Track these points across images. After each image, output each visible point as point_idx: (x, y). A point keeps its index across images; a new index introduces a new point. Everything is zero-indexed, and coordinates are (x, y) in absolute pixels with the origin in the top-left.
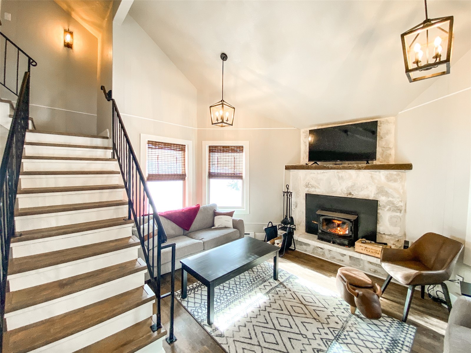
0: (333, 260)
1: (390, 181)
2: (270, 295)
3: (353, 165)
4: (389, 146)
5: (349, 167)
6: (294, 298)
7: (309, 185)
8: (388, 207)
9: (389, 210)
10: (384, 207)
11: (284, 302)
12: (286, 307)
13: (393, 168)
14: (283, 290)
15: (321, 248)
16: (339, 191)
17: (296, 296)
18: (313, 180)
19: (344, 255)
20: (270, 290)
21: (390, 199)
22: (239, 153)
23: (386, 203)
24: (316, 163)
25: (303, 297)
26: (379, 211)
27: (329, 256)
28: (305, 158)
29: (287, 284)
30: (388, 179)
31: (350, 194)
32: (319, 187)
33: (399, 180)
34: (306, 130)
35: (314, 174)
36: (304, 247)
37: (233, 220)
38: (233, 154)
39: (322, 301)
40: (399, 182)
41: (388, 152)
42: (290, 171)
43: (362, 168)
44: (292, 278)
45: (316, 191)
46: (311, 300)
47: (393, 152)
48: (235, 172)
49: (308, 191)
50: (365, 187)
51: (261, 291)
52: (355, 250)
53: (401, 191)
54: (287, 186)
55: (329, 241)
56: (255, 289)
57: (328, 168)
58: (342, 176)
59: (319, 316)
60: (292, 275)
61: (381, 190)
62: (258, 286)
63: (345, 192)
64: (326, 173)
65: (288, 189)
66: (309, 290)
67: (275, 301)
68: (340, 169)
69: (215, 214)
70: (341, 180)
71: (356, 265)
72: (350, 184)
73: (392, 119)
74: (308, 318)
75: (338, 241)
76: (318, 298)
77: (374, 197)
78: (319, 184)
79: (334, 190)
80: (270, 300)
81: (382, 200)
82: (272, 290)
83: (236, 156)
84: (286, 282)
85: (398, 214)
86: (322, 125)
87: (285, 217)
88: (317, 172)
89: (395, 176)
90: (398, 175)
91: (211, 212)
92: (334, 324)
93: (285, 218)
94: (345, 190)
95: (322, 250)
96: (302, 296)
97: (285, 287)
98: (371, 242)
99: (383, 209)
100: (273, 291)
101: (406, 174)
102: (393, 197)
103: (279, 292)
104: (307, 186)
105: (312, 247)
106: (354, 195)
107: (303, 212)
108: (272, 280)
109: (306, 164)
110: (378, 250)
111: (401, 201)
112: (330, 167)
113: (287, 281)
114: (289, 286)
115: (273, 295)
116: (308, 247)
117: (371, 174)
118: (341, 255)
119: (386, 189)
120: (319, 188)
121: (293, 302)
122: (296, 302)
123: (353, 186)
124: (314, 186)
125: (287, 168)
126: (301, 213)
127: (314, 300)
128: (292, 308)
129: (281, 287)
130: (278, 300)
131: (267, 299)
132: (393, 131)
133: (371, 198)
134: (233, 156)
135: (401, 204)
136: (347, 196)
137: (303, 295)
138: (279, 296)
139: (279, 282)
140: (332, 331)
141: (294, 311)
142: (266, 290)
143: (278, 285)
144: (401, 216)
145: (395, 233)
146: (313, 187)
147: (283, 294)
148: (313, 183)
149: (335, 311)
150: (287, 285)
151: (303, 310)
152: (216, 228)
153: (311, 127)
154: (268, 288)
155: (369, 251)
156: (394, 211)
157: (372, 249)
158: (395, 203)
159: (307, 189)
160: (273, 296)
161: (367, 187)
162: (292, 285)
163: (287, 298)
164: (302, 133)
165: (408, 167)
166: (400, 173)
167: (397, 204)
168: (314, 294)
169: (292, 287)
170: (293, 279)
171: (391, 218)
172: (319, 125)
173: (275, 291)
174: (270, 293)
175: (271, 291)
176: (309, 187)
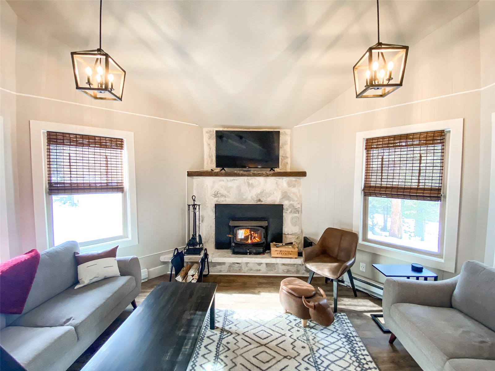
0: (250, 272)
1: (291, 186)
2: (222, 357)
3: (262, 172)
4: (287, 156)
5: (259, 174)
6: (248, 342)
7: (218, 194)
8: (290, 209)
9: (291, 212)
10: (287, 210)
11: (243, 356)
12: (250, 363)
13: (293, 175)
14: (230, 339)
15: (237, 263)
16: (249, 198)
17: (249, 337)
18: (222, 188)
19: (260, 264)
20: (216, 349)
21: (292, 202)
22: (115, 150)
23: (289, 206)
24: (223, 169)
25: (256, 335)
26: (284, 214)
27: (247, 269)
28: (209, 163)
29: (229, 326)
30: (289, 185)
31: (260, 200)
32: (229, 195)
33: (296, 185)
34: (209, 129)
35: (223, 181)
36: (219, 267)
37: (119, 262)
38: (103, 151)
39: (274, 328)
40: (297, 187)
41: (286, 161)
42: (193, 178)
43: (270, 174)
44: (229, 315)
45: (226, 201)
46: (266, 335)
47: (289, 161)
48: (109, 181)
49: (217, 201)
50: (272, 193)
51: (206, 358)
52: (272, 256)
53: (298, 195)
54: (194, 197)
55: (246, 253)
56: (197, 361)
57: (238, 175)
58: (252, 184)
59: (285, 350)
60: (227, 311)
61: (285, 196)
62: (198, 354)
63: (255, 199)
64: (236, 180)
65: (194, 200)
66: (255, 322)
67: (233, 362)
68: (250, 176)
69: (78, 260)
70: (251, 187)
71: (272, 270)
72: (259, 191)
73: (288, 131)
74: (279, 361)
75: (254, 251)
76: (269, 327)
77: (280, 202)
78: (229, 192)
79: (244, 197)
80: (227, 365)
81: (286, 203)
82: (219, 348)
83: (109, 154)
84: (226, 325)
85: (297, 215)
86: (228, 127)
87: (191, 236)
88: (227, 179)
89: (294, 182)
90: (296, 181)
91: (69, 259)
92: (303, 350)
93: (192, 238)
94: (255, 197)
95: (239, 265)
96: (254, 334)
97: (230, 334)
98: (283, 245)
99: (286, 212)
100: (221, 348)
101: (301, 180)
102: (293, 201)
103: (229, 346)
104: (215, 195)
105: (227, 265)
106: (263, 201)
107: (211, 227)
108: (209, 332)
109: (212, 170)
110: (290, 250)
111: (299, 203)
112: (240, 174)
113: (227, 323)
114: (234, 329)
115: (225, 354)
116: (223, 266)
117: (276, 180)
118: (258, 265)
119: (288, 194)
120: (229, 197)
121: (252, 349)
122: (254, 348)
123: (262, 193)
124: (224, 194)
125: (190, 174)
126: (209, 228)
127: (268, 333)
128: (258, 359)
129: (226, 336)
130: (235, 358)
131: (222, 367)
132: (289, 142)
133: (276, 203)
134: (104, 154)
135: (299, 206)
136: (257, 202)
137: (254, 331)
138: (233, 352)
139: (218, 329)
140: (307, 361)
141: (262, 362)
142: (211, 353)
143: (221, 336)
144: (299, 216)
145: (296, 232)
146: (222, 196)
147: (234, 345)
148: (223, 191)
149: (292, 334)
150: (230, 328)
151: (269, 354)
152: (85, 286)
153: (216, 127)
154: (213, 347)
155: (284, 254)
156: (295, 213)
157: (285, 251)
158: (295, 205)
159: (216, 199)
160: (226, 357)
161: (273, 193)
162: (235, 325)
163: (242, 348)
164: (204, 133)
165: (303, 174)
166: (297, 179)
167: (296, 207)
168: (262, 324)
169: (236, 328)
170: (231, 316)
171: (292, 218)
172: (224, 127)
173: (223, 347)
174: (220, 353)
175: (219, 350)
176: (218, 197)
